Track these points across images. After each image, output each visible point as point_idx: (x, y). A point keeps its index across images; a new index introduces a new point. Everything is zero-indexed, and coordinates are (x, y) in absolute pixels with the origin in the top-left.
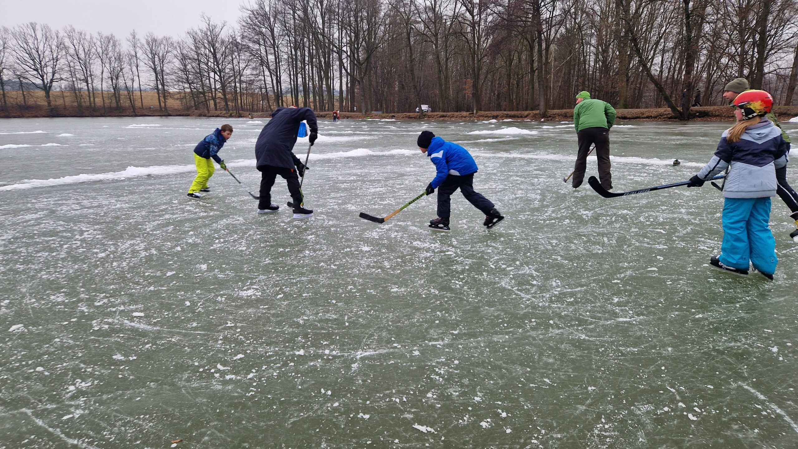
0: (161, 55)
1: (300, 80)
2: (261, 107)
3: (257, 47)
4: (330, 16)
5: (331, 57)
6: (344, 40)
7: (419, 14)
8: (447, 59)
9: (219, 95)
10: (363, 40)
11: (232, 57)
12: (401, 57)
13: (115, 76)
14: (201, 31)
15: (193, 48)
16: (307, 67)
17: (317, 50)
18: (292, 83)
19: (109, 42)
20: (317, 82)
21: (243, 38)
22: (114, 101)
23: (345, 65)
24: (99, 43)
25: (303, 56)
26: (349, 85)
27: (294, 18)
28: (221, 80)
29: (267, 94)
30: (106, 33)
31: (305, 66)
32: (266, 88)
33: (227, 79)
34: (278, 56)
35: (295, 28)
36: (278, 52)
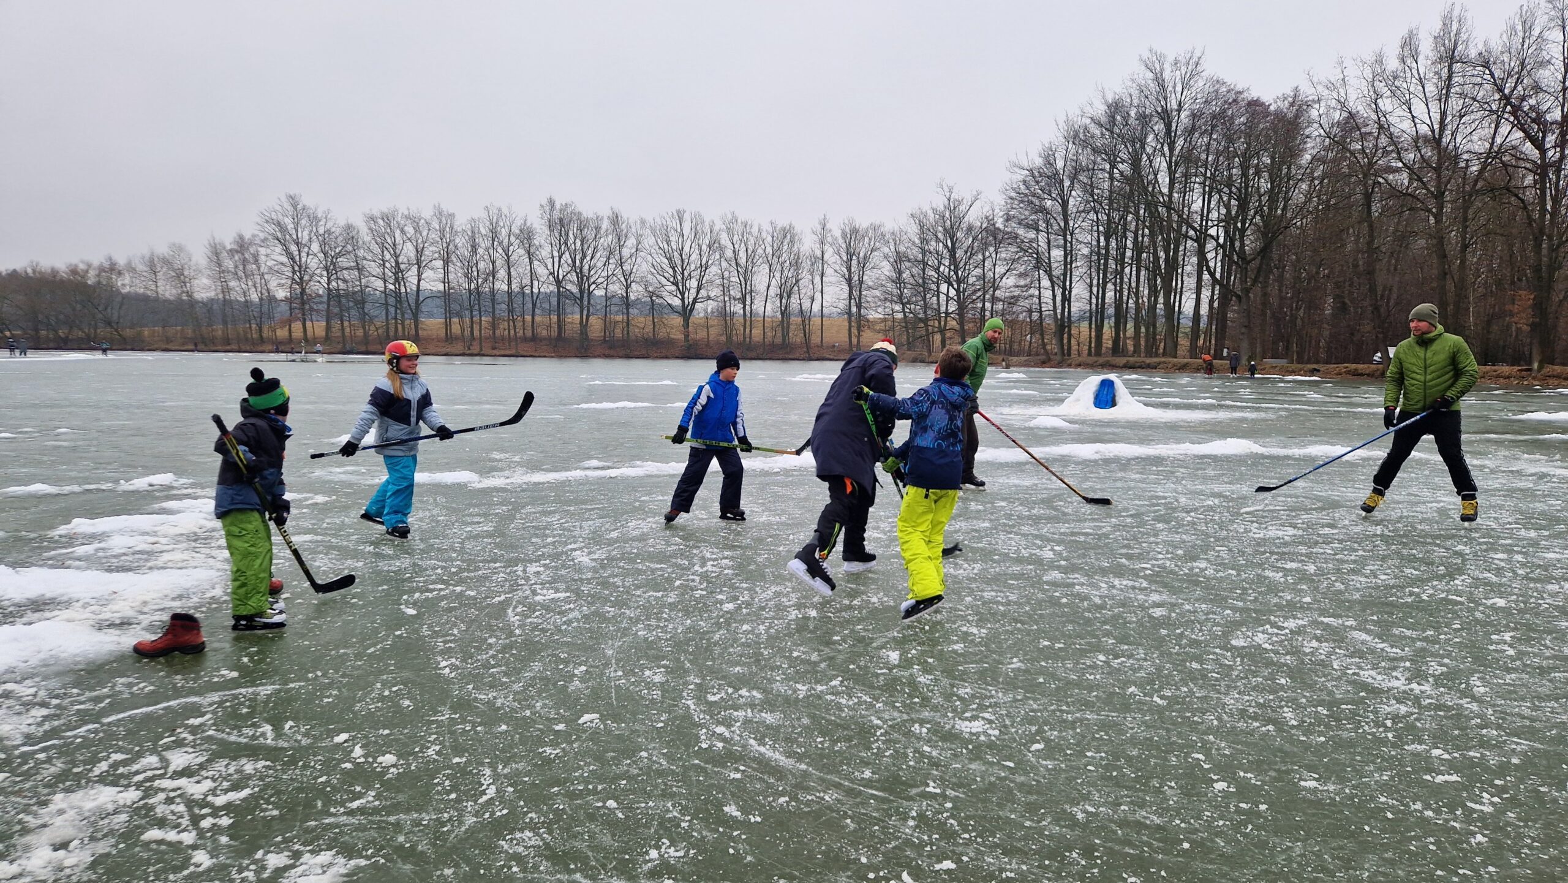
0: (862, 255)
1: (1110, 295)
2: (1027, 347)
3: (1032, 234)
4: (1187, 168)
5: (1181, 248)
6: (1214, 215)
7: (1399, 153)
8: (1465, 247)
9: (953, 324)
10: (1256, 213)
11: (983, 255)
12: (1343, 246)
13: (786, 293)
14: (934, 210)
15: (917, 241)
16: (1127, 270)
17: (1152, 235)
18: (1094, 301)
19: (785, 237)
20: (1145, 299)
21: (1007, 220)
22: (779, 334)
23: (1212, 264)
24: (769, 239)
25: (1122, 249)
26: (1216, 305)
27: (1112, 178)
28: (959, 297)
29: (1041, 323)
30: (782, 223)
31: (1123, 269)
32: (1041, 312)
33: (969, 295)
34: (1071, 251)
35: (1110, 196)
36: (1071, 243)
